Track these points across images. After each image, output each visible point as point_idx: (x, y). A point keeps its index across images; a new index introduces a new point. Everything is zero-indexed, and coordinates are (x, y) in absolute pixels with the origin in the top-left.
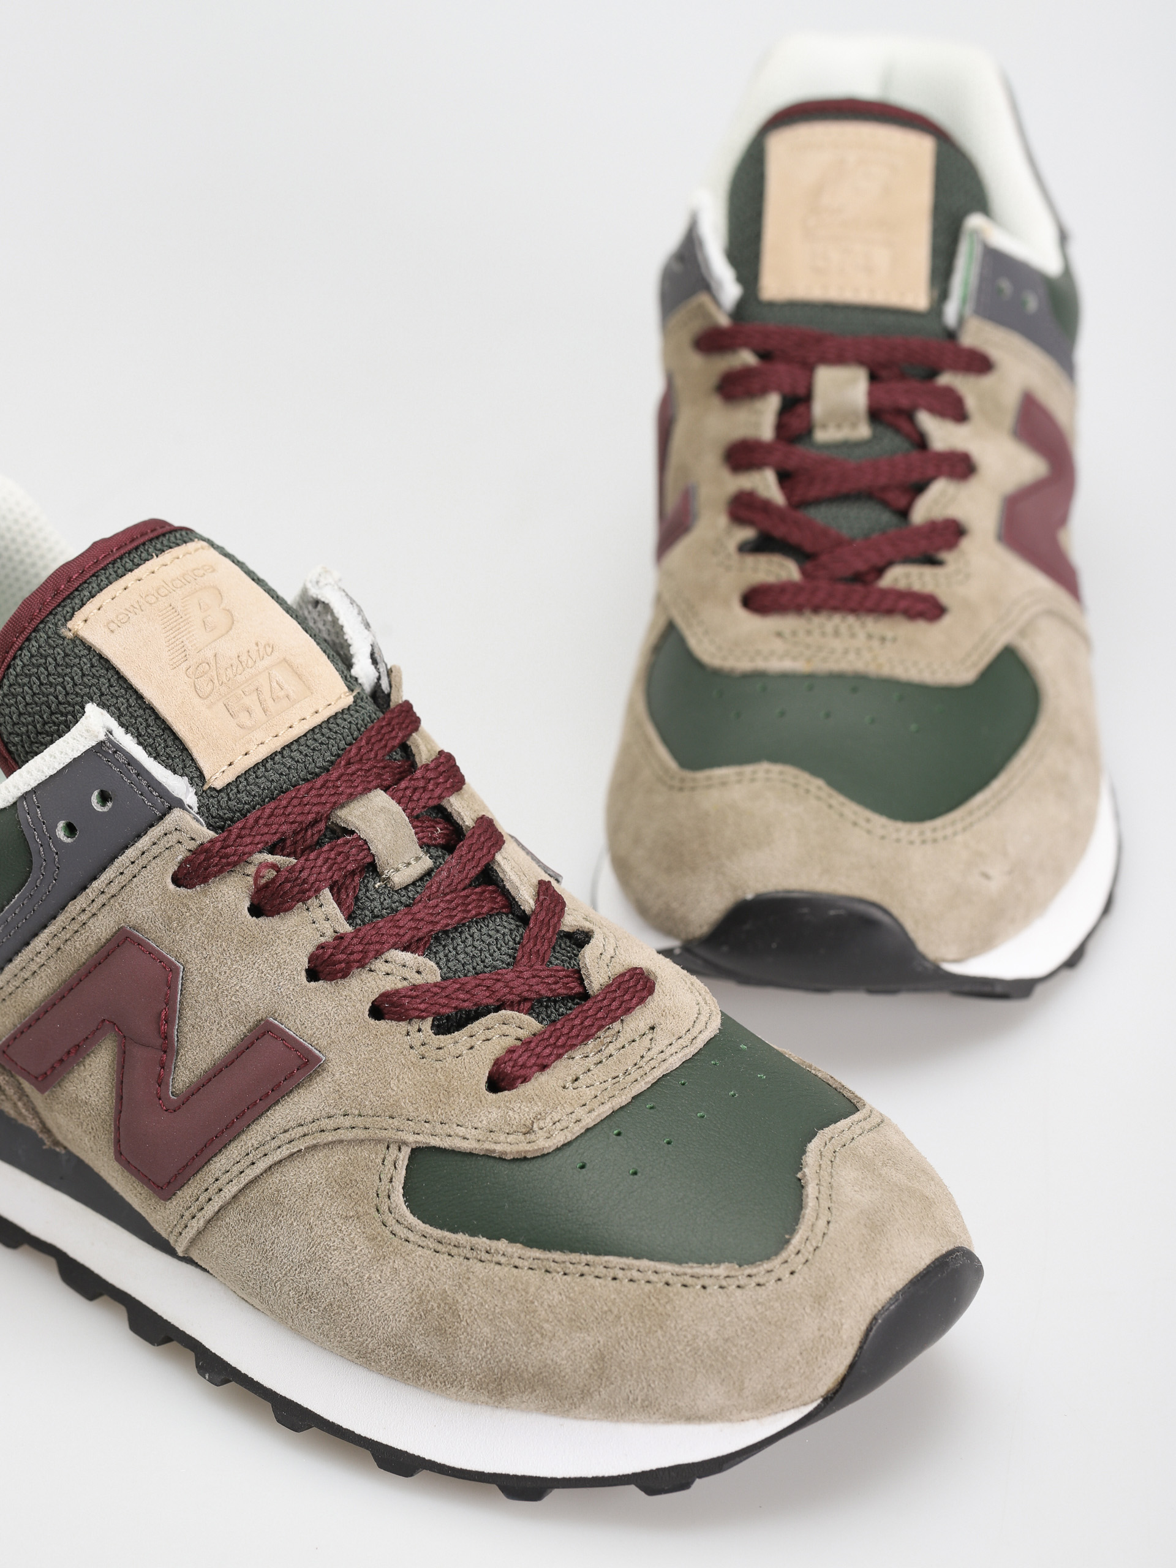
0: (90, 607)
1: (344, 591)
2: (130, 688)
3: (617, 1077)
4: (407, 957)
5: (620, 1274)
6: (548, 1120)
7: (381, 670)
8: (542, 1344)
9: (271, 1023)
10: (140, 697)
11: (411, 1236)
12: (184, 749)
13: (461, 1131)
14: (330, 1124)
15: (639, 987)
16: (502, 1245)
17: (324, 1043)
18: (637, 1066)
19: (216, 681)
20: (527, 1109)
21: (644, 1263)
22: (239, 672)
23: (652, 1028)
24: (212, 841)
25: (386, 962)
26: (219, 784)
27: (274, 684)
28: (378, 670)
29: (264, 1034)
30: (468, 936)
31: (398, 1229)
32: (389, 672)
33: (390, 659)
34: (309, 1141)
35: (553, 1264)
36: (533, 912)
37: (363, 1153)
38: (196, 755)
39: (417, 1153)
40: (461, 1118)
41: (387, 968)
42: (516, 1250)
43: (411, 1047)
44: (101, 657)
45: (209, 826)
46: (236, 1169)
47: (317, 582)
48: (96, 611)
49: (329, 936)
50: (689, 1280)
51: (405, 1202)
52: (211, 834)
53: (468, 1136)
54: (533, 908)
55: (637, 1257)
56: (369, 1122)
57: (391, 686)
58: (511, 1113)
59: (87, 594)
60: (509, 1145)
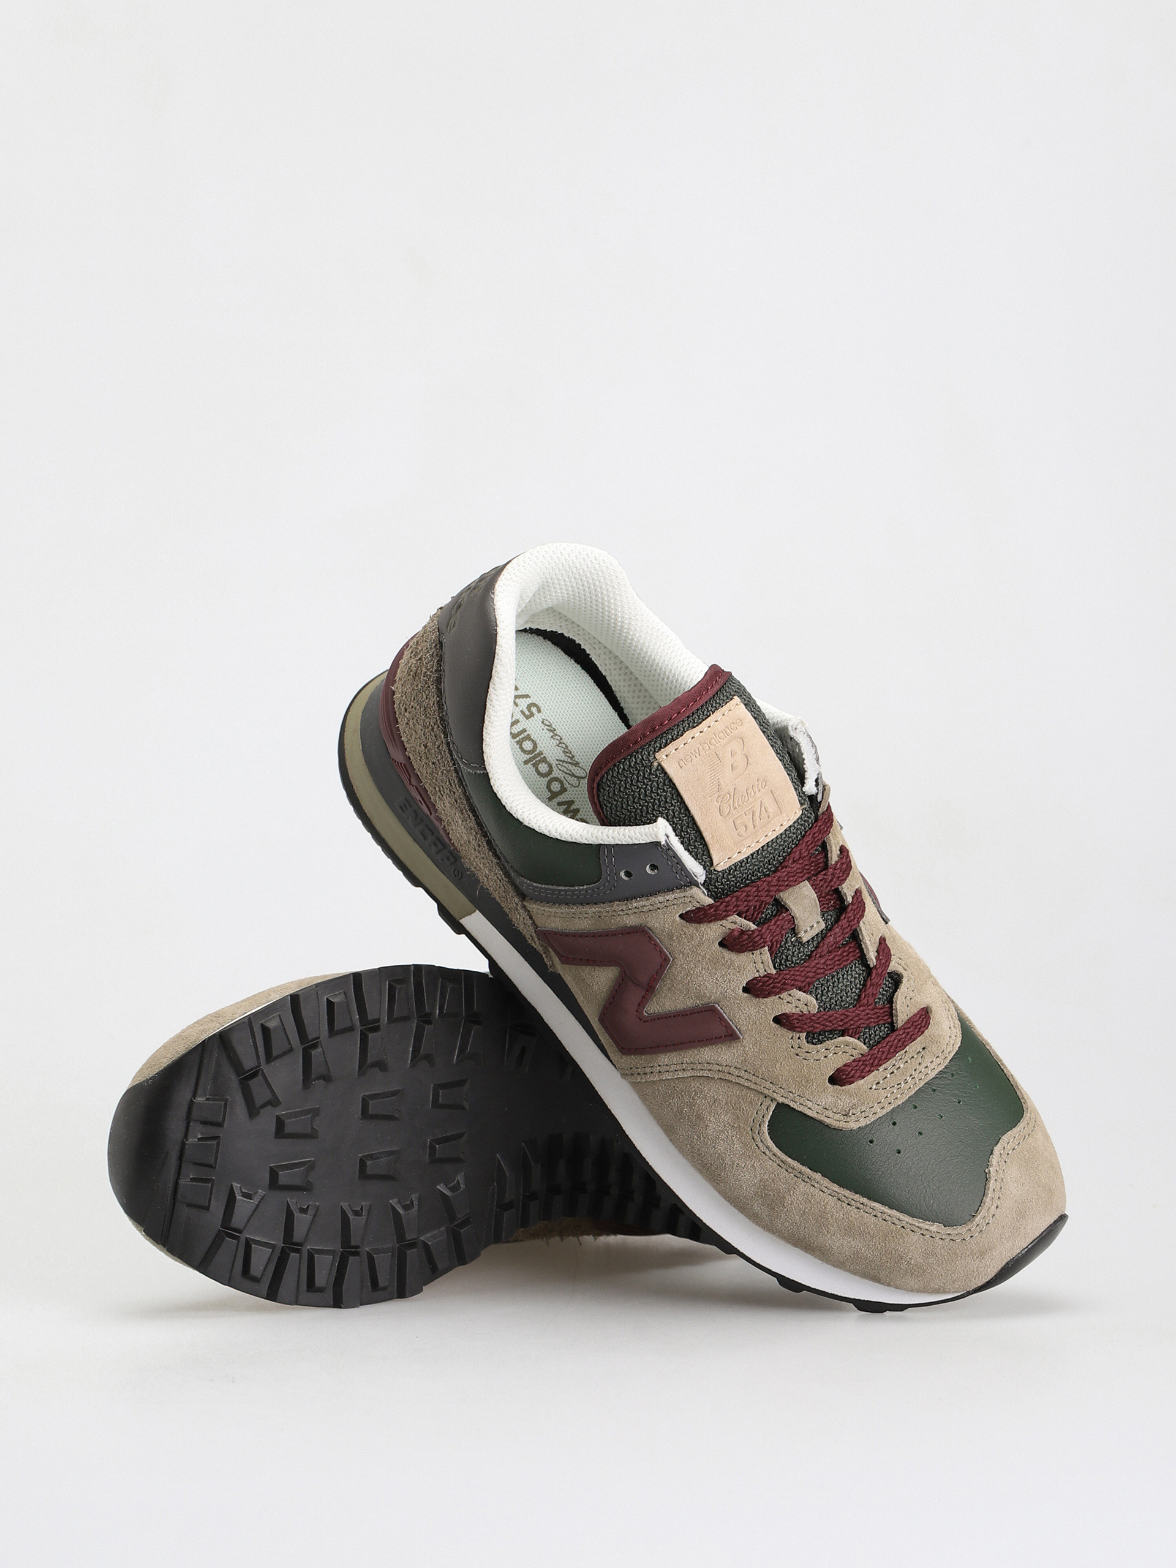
0: (671, 748)
1: (810, 737)
2: (683, 802)
3: (900, 1084)
4: (801, 994)
5: (879, 1215)
6: (859, 1110)
7: (820, 789)
8: (827, 1236)
9: (716, 1008)
10: (687, 809)
11: (767, 1152)
12: (705, 845)
13: (810, 1104)
14: (736, 1072)
15: (923, 1024)
16: (818, 1176)
17: (743, 1028)
18: (912, 1077)
19: (732, 807)
20: (848, 1101)
21: (894, 1213)
22: (746, 800)
23: (924, 1049)
24: (710, 906)
25: (790, 995)
26: (719, 869)
27: (763, 809)
28: (818, 789)
29: (710, 1010)
30: (836, 980)
31: (760, 1145)
32: (824, 789)
33: (826, 779)
34: (721, 1075)
35: (843, 1197)
36: (875, 966)
37: (751, 1095)
38: (712, 852)
39: (781, 1107)
40: (811, 1097)
41: (789, 999)
42: (826, 1182)
43: (792, 1047)
44: (671, 780)
45: (710, 896)
46: (673, 1068)
47: (796, 729)
48: (674, 751)
49: (762, 973)
50: (916, 1229)
51: (768, 1130)
52: (711, 901)
53: (812, 1108)
54: (875, 964)
55: (891, 1208)
56: (758, 1080)
57: (822, 798)
58: (839, 1101)
59: (670, 737)
60: (833, 1120)
